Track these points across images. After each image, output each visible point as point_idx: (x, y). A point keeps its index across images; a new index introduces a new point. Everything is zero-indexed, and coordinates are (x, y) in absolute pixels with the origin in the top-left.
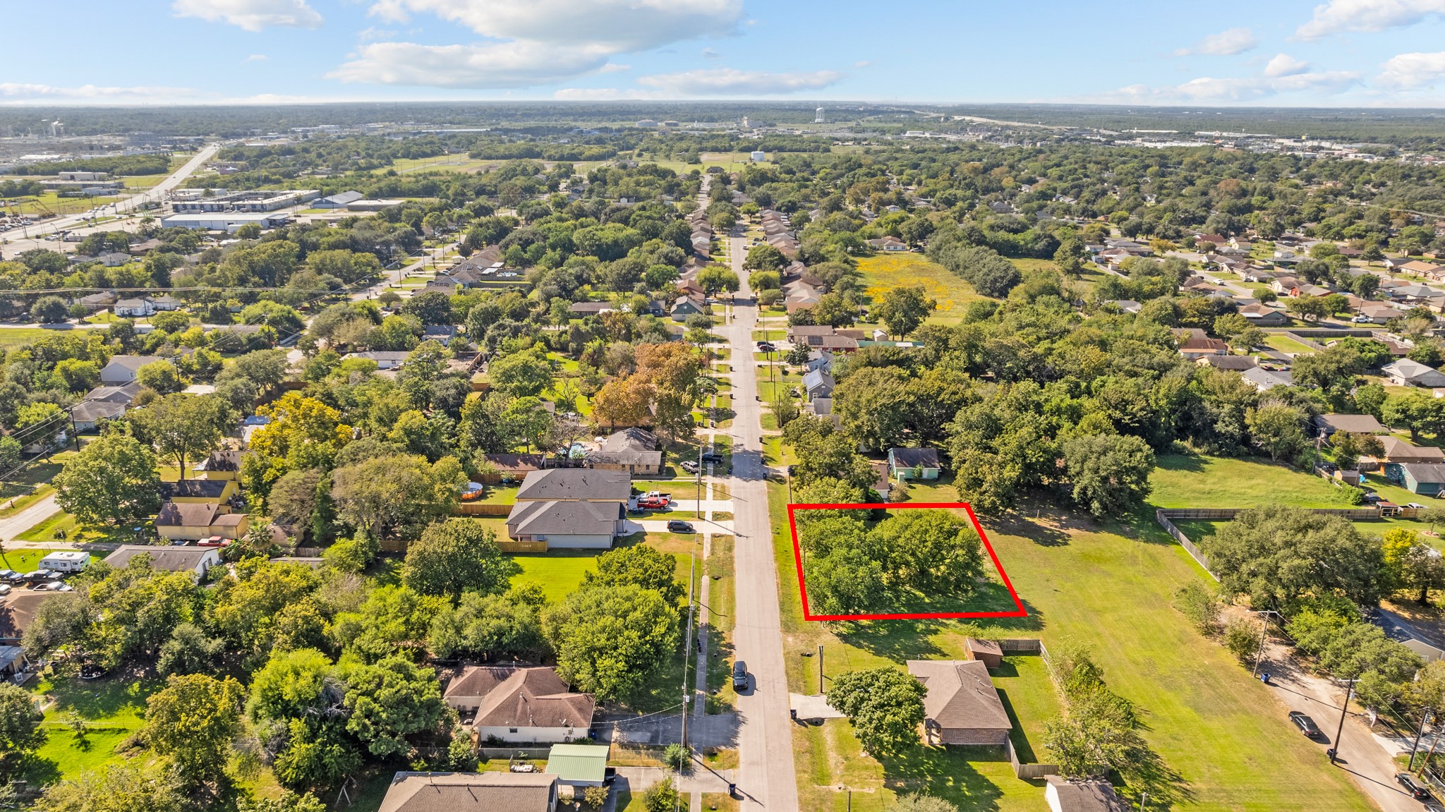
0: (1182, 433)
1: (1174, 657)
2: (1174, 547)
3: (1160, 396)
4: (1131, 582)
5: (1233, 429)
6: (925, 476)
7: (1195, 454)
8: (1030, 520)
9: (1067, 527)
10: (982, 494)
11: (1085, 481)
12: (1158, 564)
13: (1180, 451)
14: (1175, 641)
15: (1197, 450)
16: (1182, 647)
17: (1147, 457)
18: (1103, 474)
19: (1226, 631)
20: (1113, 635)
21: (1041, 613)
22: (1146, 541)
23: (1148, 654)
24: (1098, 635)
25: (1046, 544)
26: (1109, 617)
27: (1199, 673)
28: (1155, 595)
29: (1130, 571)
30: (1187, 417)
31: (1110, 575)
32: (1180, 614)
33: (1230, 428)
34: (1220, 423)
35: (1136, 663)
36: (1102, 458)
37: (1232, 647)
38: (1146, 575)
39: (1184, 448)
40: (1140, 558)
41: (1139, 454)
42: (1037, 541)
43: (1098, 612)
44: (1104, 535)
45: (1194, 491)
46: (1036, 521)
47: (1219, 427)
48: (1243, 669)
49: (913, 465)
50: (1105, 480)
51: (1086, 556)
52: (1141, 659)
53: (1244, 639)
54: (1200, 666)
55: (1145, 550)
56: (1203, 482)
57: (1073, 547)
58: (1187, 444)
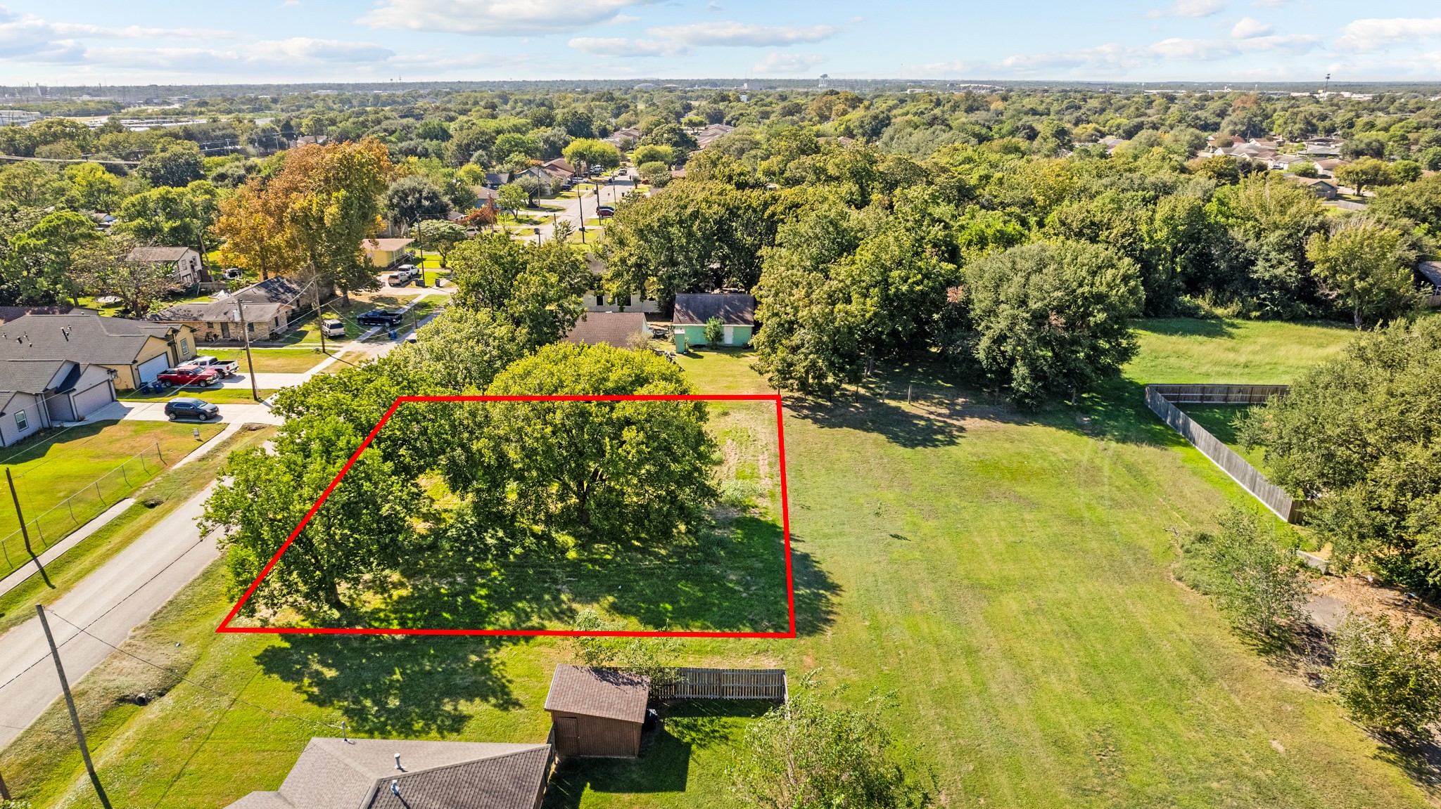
0: (1194, 287)
1: (1178, 727)
2: (1177, 451)
3: (1157, 224)
4: (1080, 521)
5: (1286, 270)
6: (728, 339)
7: (1217, 317)
8: (893, 403)
9: (961, 415)
10: (794, 350)
11: (1000, 325)
12: (1146, 484)
13: (1192, 313)
14: (1183, 672)
15: (1219, 311)
16: (1203, 694)
17: (1126, 279)
18: (1034, 305)
19: (1343, 653)
20: (1009, 654)
21: (834, 588)
22: (1123, 440)
23: (1102, 713)
24: (970, 652)
25: (910, 443)
26: (1011, 604)
27: (1258, 785)
28: (1134, 549)
29: (1081, 498)
30: (1203, 259)
31: (1033, 505)
32: (1195, 597)
33: (1280, 271)
34: (1260, 263)
35: (1062, 745)
36: (1035, 279)
37: (1356, 701)
38: (1116, 504)
39: (1198, 307)
40: (1107, 471)
41: (1110, 272)
42: (895, 438)
43: (984, 590)
44: (1037, 431)
45: (1216, 363)
46: (905, 406)
47: (1260, 270)
48: (1395, 772)
49: (704, 319)
50: (1039, 318)
51: (987, 466)
52: (1079, 734)
53: (1401, 681)
54: (1260, 761)
55: (1118, 456)
56: (1233, 350)
57: (964, 450)
58: (1204, 303)
